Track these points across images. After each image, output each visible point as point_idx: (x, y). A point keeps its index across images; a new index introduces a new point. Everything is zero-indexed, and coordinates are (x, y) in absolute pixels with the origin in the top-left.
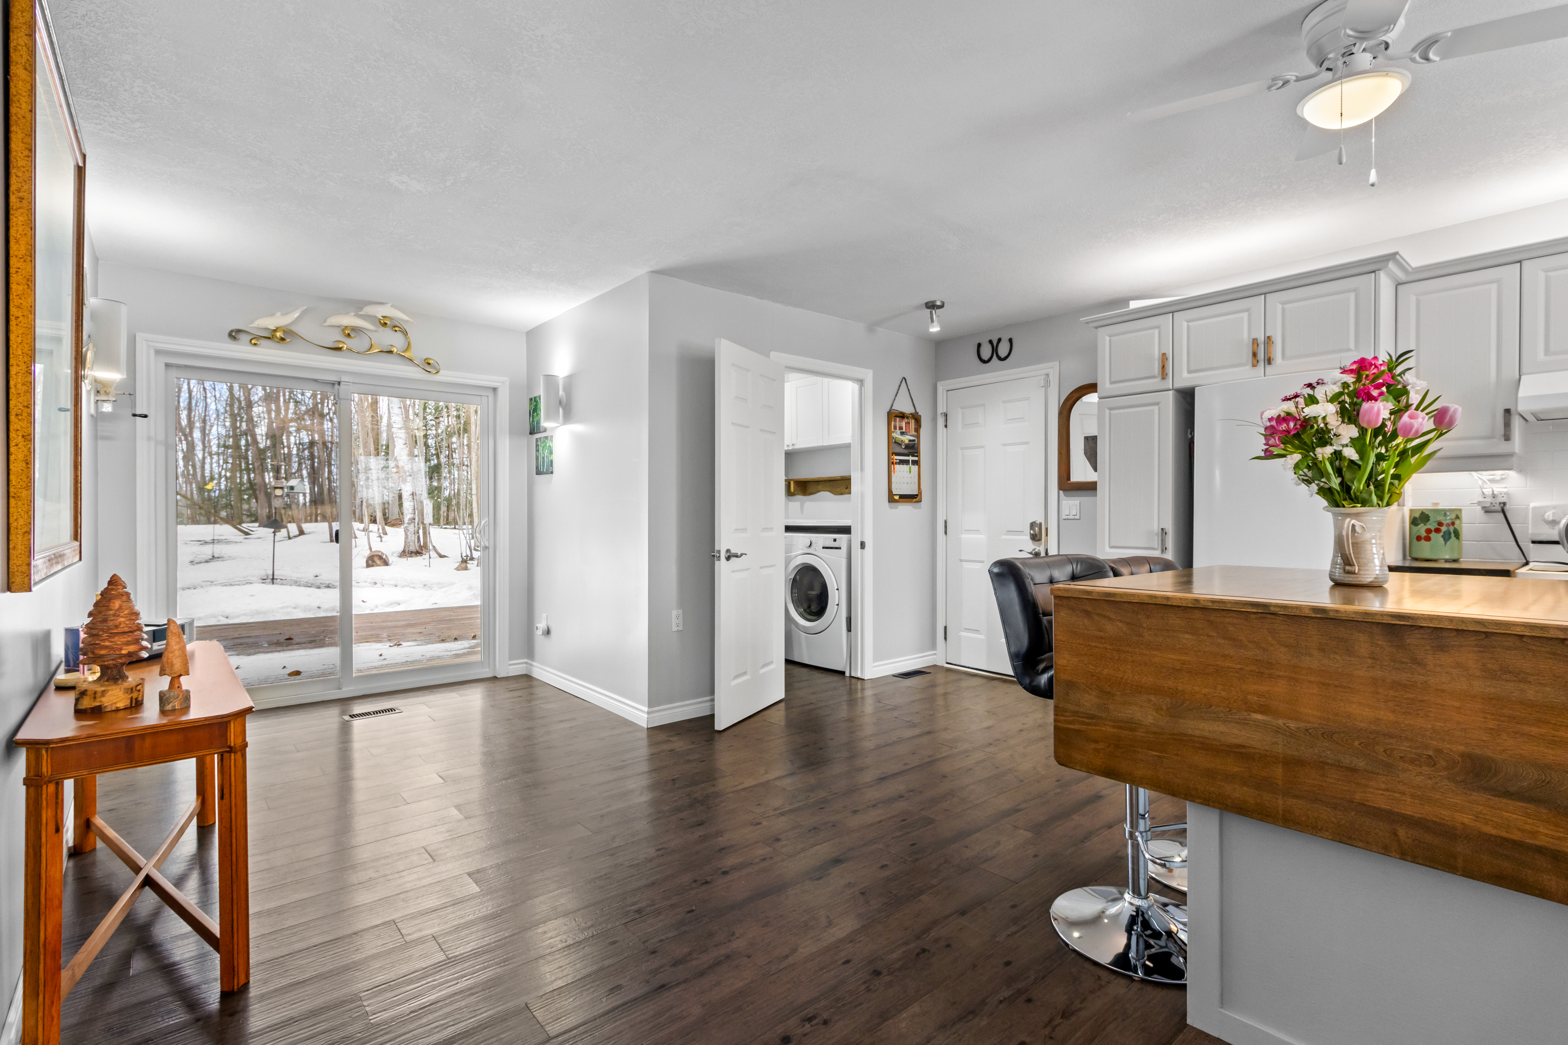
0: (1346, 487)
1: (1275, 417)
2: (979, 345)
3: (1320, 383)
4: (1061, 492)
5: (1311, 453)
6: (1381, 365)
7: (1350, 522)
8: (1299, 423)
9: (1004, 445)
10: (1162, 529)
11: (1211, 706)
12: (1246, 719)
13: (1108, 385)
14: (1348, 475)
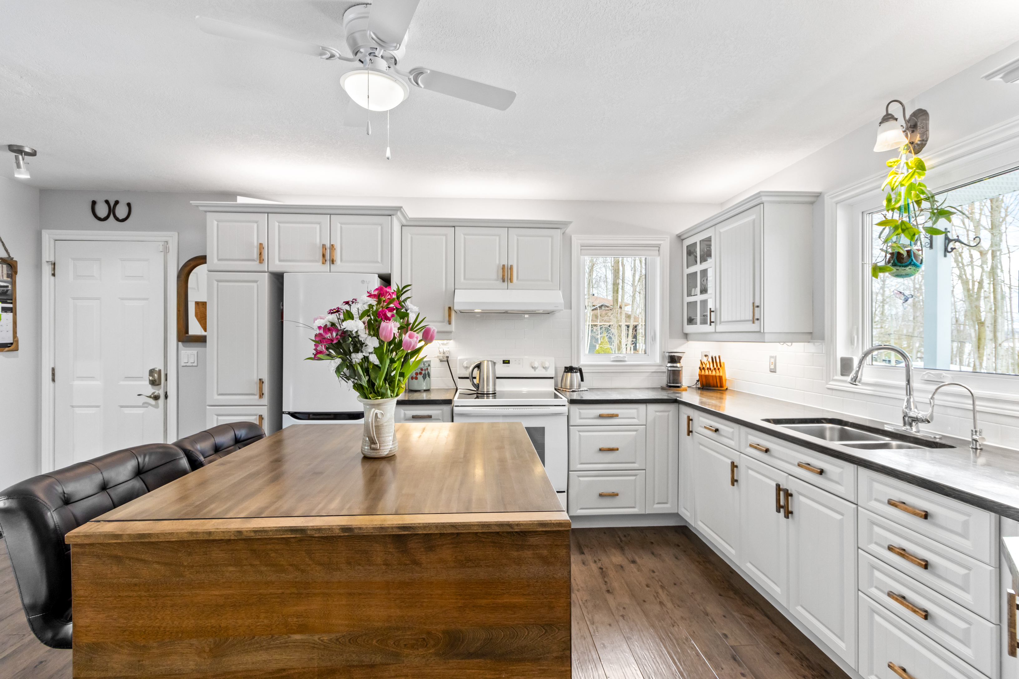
0: (371, 383)
1: (323, 326)
2: (94, 203)
3: (354, 301)
4: (180, 343)
5: (348, 357)
6: (393, 293)
7: (374, 412)
8: (340, 333)
9: (122, 299)
10: (260, 380)
11: (254, 637)
12: (286, 642)
13: (216, 261)
14: (373, 375)
